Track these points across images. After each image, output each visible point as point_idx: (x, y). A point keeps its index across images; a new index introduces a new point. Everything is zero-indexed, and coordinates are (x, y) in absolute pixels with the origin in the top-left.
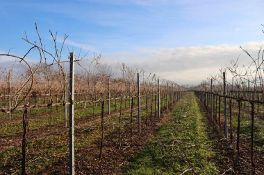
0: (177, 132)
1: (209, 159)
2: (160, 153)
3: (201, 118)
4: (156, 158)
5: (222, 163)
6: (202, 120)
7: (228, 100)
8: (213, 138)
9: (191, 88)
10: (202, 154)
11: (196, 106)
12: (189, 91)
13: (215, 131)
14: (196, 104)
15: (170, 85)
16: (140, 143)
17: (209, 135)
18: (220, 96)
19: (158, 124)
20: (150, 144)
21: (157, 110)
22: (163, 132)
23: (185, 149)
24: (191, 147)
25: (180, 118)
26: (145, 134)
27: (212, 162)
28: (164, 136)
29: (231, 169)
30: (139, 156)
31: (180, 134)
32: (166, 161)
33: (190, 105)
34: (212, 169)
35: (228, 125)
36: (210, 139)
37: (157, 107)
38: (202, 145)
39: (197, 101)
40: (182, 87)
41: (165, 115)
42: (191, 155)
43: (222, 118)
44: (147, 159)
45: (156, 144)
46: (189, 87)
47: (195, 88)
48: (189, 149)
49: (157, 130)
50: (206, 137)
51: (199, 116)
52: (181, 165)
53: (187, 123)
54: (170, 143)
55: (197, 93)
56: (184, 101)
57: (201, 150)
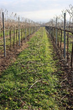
0: (32, 56)
1: (52, 74)
2: (19, 71)
3: (49, 45)
4: (17, 74)
5: (61, 76)
6: (50, 47)
7: (67, 33)
8: (56, 59)
9: (43, 24)
10: (48, 70)
11: (46, 37)
12: (41, 26)
13: (58, 54)
14: (46, 36)
15: (27, 21)
16: (6, 64)
17: (54, 57)
18: (61, 30)
19: (19, 50)
20: (13, 64)
21: (18, 40)
22: (22, 56)
23: (37, 67)
24: (41, 66)
25: (34, 46)
26: (10, 57)
27: (54, 75)
28: (23, 59)
29: (66, 79)
30: (5, 73)
31: (34, 57)
32: (24, 76)
33: (42, 36)
34: (55, 80)
35: (66, 50)
36: (54, 60)
37: (18, 38)
38: (48, 64)
39: (47, 34)
40: (37, 23)
41: (24, 44)
42: (41, 71)
43: (63, 46)
44: (11, 75)
45: (17, 64)
46: (42, 23)
47: (46, 24)
48: (40, 67)
49: (18, 55)
50: (51, 59)
51: (48, 44)
52: (34, 78)
53: (39, 49)
54: (27, 64)
55: (47, 28)
56: (38, 34)
57: (47, 67)
